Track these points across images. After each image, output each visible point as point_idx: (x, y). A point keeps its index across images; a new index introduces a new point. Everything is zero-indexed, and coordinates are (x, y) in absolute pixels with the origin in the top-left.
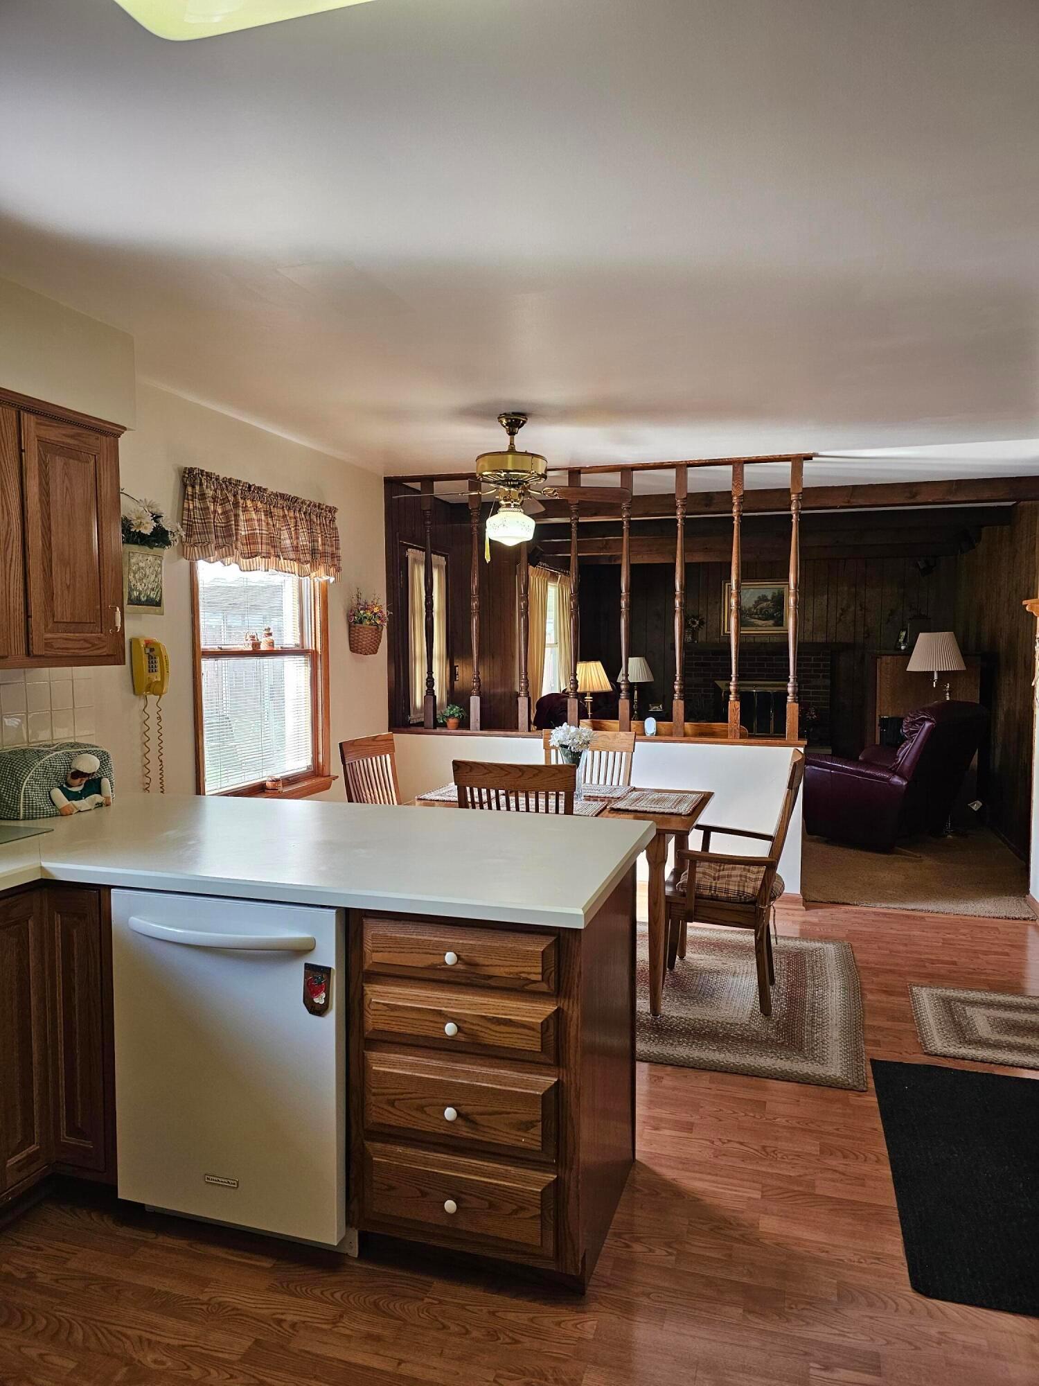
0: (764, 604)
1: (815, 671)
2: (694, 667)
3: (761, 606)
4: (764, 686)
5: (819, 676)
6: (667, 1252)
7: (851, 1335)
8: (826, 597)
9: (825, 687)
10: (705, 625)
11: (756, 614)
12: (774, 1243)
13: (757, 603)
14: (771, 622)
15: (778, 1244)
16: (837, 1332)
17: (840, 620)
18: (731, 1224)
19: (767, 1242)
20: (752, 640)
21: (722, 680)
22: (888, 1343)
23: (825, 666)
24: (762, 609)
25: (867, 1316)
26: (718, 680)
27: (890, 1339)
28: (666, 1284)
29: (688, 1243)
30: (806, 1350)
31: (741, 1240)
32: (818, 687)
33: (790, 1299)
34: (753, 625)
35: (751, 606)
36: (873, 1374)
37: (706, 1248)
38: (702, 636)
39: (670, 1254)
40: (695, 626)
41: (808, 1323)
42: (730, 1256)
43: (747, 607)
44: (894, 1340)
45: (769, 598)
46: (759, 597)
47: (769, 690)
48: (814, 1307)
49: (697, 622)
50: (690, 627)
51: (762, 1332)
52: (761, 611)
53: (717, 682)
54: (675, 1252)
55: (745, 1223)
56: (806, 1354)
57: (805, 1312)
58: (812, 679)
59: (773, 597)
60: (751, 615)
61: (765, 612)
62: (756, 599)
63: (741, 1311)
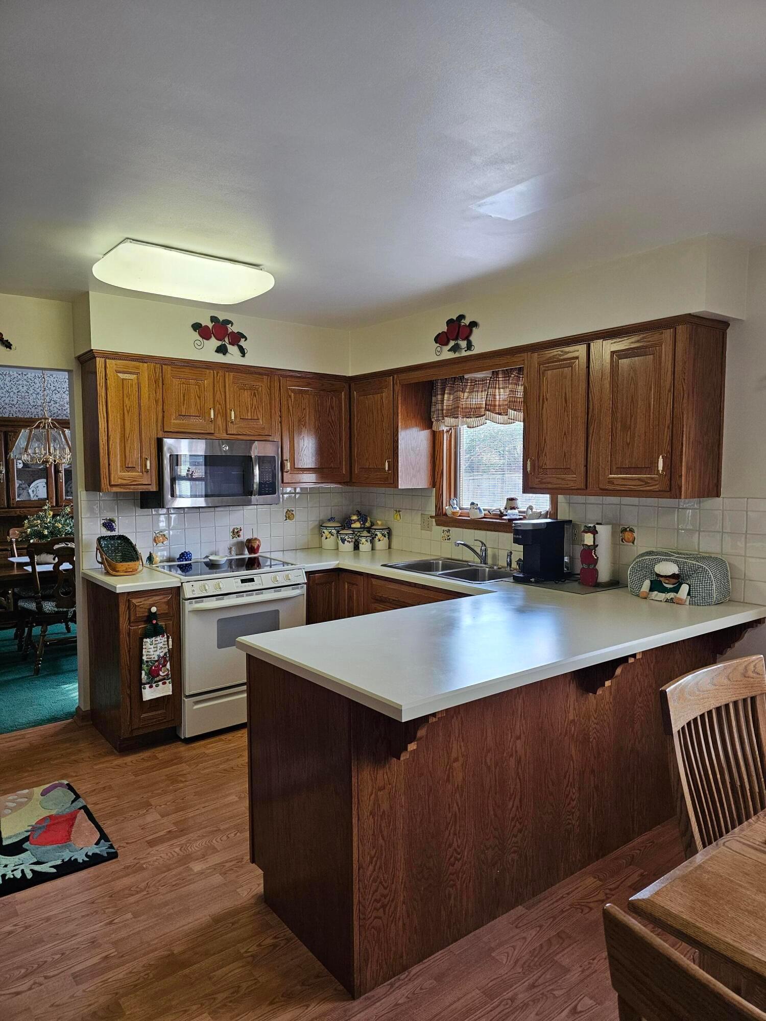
6: (249, 952)
7: (100, 984)
12: (188, 1010)
15: (185, 1011)
16: (110, 980)
18: (231, 1002)
19: (194, 1007)
22: (73, 996)
25: (94, 1003)
27: (72, 1000)
28: (229, 935)
29: (242, 967)
30: (123, 958)
31: (213, 995)
33: (151, 979)
36: (75, 973)
37: (230, 972)
39: (246, 952)
41: (131, 973)
42: (210, 979)
44: (70, 1000)
48: (132, 985)
51: (156, 950)
54: (244, 955)
55: (221, 1011)
56: (122, 956)
57: (137, 977)
63: (175, 952)
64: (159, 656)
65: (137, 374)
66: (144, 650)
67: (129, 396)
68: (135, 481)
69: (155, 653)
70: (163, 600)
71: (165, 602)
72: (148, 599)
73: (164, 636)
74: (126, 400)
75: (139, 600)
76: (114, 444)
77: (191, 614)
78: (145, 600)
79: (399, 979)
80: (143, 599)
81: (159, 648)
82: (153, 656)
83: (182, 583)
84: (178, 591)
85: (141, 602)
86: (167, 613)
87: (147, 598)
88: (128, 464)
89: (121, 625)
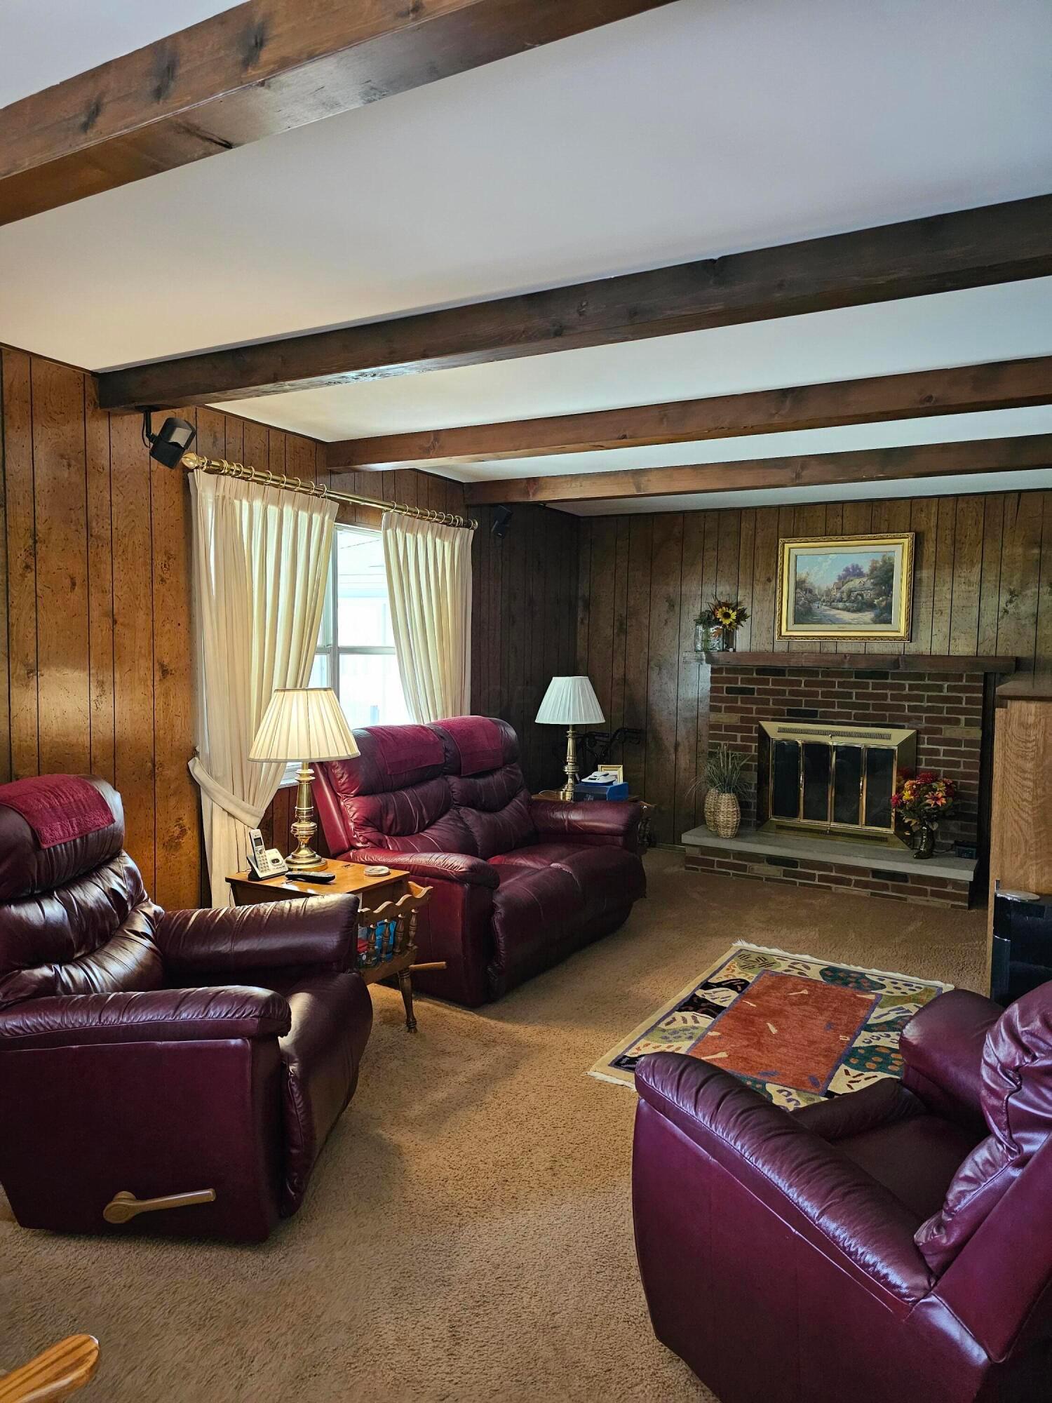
0: (856, 583)
1: (950, 711)
2: (725, 694)
3: (850, 585)
4: (849, 735)
5: (957, 721)
8: (977, 569)
9: (970, 743)
10: (748, 620)
11: (841, 600)
13: (843, 580)
14: (868, 616)
17: (1006, 611)
20: (832, 649)
21: (773, 720)
23: (969, 701)
24: (850, 591)
26: (767, 720)
32: (957, 742)
34: (833, 621)
35: (831, 586)
38: (742, 641)
40: (727, 622)
43: (824, 588)
45: (866, 570)
46: (847, 570)
47: (859, 743)
49: (734, 615)
50: (720, 623)
52: (849, 596)
53: (764, 724)
58: (943, 727)
59: (873, 569)
60: (831, 603)
61: (856, 597)
62: (841, 572)
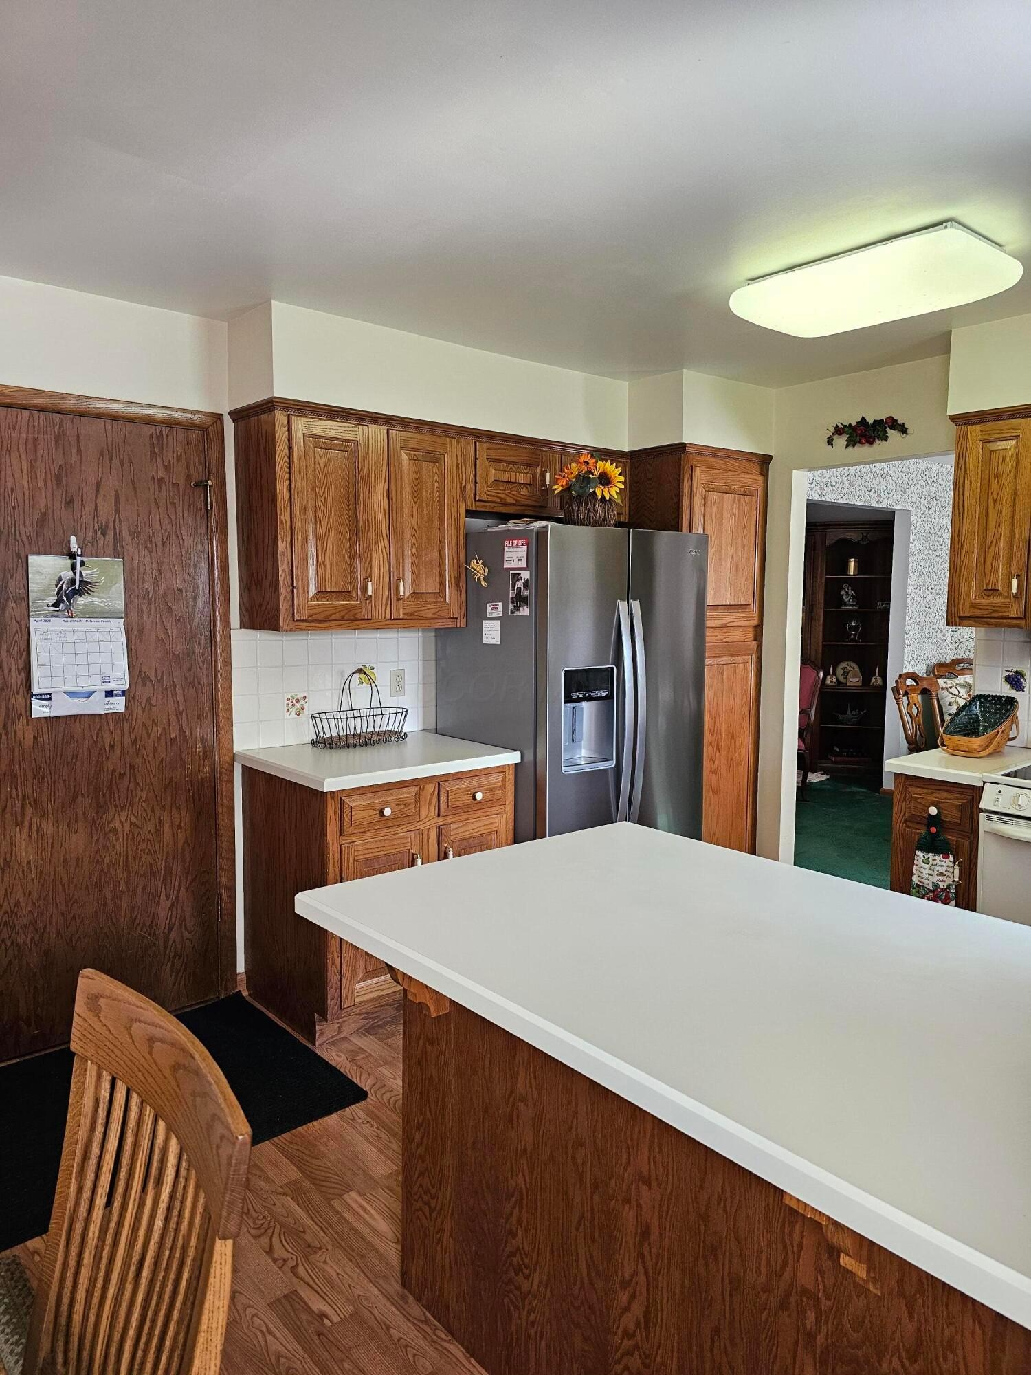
64: (936, 886)
65: (1017, 437)
66: (915, 867)
67: (997, 478)
68: (997, 611)
69: (930, 878)
70: (955, 802)
71: (956, 806)
72: (933, 793)
73: (948, 858)
74: (994, 484)
75: (918, 790)
76: (967, 555)
77: (988, 838)
78: (927, 794)
79: (435, 1329)
80: (925, 791)
81: (936, 873)
82: (926, 882)
83: (985, 782)
84: (975, 793)
85: (920, 794)
86: (959, 825)
87: (930, 791)
88: (988, 584)
89: (894, 819)
